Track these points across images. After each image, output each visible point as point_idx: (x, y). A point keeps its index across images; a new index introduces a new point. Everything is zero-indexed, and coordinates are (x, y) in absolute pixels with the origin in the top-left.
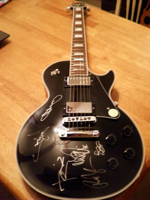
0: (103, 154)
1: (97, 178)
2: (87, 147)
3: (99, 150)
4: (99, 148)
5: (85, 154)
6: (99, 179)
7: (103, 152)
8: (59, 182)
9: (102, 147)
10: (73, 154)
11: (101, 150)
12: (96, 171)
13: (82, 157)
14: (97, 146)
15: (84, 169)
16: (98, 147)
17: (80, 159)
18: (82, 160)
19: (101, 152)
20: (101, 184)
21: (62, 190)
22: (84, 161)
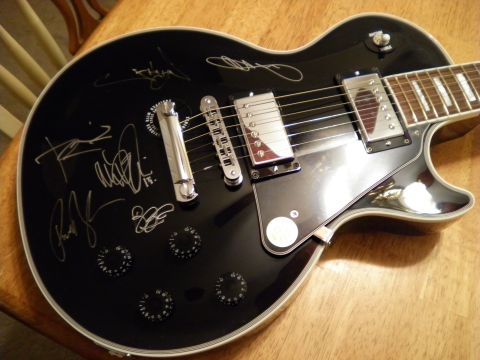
0: (139, 230)
1: (72, 230)
2: (149, 183)
3: (147, 216)
4: (153, 216)
5: (128, 183)
6: (72, 235)
7: (144, 229)
8: (53, 149)
9: (159, 221)
10: (123, 155)
11: (148, 221)
12: (91, 224)
13: (119, 178)
14: (158, 210)
15: (90, 192)
16: (156, 213)
17: (113, 175)
18: (112, 181)
19: (143, 223)
20: (60, 244)
21: (36, 160)
22: (111, 186)
